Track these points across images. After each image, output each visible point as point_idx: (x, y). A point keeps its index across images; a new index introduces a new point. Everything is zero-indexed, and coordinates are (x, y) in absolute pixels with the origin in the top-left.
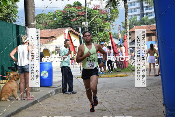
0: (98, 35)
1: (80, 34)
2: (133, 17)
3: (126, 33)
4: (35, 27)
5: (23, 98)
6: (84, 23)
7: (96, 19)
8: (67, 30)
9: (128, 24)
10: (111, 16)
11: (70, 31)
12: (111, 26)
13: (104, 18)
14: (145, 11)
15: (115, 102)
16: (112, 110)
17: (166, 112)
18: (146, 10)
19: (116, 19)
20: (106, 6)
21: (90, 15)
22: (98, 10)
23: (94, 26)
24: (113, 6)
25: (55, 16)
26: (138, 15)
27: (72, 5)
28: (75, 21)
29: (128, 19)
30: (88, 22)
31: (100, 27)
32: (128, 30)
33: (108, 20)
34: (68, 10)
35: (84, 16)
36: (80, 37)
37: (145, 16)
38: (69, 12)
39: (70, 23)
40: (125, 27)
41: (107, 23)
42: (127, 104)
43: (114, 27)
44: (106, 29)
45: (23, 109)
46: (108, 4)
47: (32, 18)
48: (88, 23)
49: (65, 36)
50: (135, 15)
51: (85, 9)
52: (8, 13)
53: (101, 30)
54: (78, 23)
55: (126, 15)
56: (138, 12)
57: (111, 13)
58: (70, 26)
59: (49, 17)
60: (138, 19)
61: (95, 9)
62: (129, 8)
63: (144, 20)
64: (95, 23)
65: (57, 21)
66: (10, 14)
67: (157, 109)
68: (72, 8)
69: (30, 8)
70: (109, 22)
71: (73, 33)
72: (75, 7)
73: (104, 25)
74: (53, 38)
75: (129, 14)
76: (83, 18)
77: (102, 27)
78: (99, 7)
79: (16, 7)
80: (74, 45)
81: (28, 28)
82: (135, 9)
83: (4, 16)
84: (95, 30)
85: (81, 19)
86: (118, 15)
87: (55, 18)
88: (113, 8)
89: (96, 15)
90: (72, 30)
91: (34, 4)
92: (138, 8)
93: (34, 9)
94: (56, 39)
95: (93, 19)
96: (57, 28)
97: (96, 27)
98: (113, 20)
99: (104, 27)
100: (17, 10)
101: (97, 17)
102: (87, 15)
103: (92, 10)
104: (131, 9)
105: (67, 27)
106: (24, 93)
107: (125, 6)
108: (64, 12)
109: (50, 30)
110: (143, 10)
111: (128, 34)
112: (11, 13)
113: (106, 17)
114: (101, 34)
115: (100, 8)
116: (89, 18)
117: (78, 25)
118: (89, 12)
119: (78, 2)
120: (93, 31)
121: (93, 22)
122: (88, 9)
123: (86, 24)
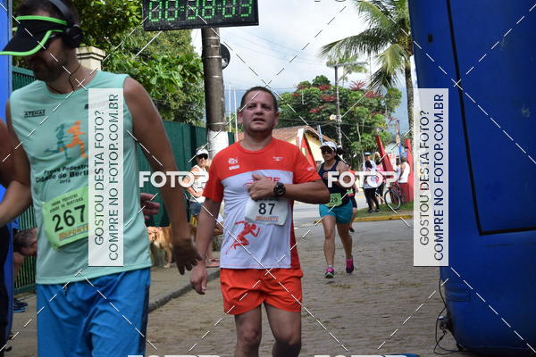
0: (362, 139)
4: (224, 130)
6: (332, 117)
7: (358, 108)
8: (301, 132)
10: (387, 102)
11: (308, 132)
12: (387, 120)
13: (373, 107)
19: (396, 109)
20: (371, 85)
22: (362, 91)
23: (354, 122)
27: (311, 83)
28: (318, 113)
29: (414, 109)
30: (342, 114)
31: (366, 124)
33: (380, 109)
34: (302, 92)
35: (334, 102)
38: (306, 96)
41: (379, 116)
43: (392, 122)
46: (375, 81)
47: (219, 113)
48: (341, 117)
51: (335, 90)
53: (368, 129)
54: (323, 117)
57: (386, 97)
58: (308, 123)
61: (356, 90)
64: (356, 115)
65: (283, 113)
66: (191, 103)
68: (311, 88)
69: (215, 95)
70: (383, 113)
72: (318, 86)
73: (374, 120)
76: (333, 107)
77: (370, 124)
78: (362, 85)
80: (316, 160)
81: (212, 133)
84: (356, 129)
85: (328, 108)
89: (356, 100)
90: (311, 129)
93: (223, 96)
95: (351, 108)
96: (283, 126)
97: (357, 125)
98: (391, 110)
99: (374, 123)
101: (359, 105)
102: (340, 101)
103: (349, 91)
105: (302, 124)
108: (295, 96)
112: (193, 100)
113: (376, 105)
114: (368, 137)
115: (364, 87)
116: (344, 107)
118: (342, 95)
119: (322, 76)
120: (353, 131)
121: (351, 114)
122: (341, 89)
123: (337, 117)
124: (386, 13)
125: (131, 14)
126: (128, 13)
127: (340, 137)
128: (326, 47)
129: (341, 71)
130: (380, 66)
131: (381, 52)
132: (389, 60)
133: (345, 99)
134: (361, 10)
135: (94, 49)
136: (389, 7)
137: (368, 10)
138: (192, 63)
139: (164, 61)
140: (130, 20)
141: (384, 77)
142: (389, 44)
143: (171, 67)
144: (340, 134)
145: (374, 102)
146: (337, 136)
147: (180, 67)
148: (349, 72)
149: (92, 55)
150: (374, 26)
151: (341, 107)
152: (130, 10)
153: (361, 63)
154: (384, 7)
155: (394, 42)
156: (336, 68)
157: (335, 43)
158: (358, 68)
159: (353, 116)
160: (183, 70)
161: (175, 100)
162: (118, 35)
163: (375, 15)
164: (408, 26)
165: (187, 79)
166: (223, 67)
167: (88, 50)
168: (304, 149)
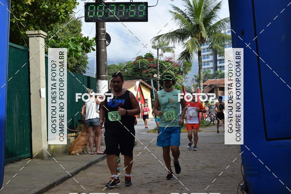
1: (152, 87)
2: (206, 70)
3: (200, 87)
4: (106, 80)
5: (93, 152)
6: (155, 76)
8: (138, 83)
9: (202, 78)
10: (184, 69)
11: (141, 83)
12: (184, 79)
13: (176, 71)
14: (219, 65)
15: (188, 159)
16: (186, 167)
17: (244, 172)
18: (220, 63)
19: (189, 73)
20: (180, 58)
21: (162, 67)
22: (171, 62)
24: (187, 59)
25: (125, 68)
26: (211, 68)
27: (144, 57)
28: (147, 73)
29: (202, 73)
32: (202, 84)
33: (180, 73)
34: (139, 61)
35: (156, 68)
36: (151, 91)
37: (218, 69)
38: (141, 63)
39: (141, 75)
40: (198, 80)
41: (180, 76)
42: (201, 162)
43: (186, 80)
44: (178, 83)
45: (93, 164)
46: (182, 57)
47: (104, 70)
48: (160, 75)
49: (135, 88)
50: (208, 68)
51: (157, 61)
52: (78, 64)
55: (200, 68)
56: (211, 65)
57: (183, 66)
58: (141, 78)
59: (119, 68)
60: (212, 72)
61: (167, 61)
62: (203, 60)
63: (218, 74)
65: (127, 72)
66: (80, 65)
67: (232, 168)
68: (144, 60)
69: (102, 60)
70: (182, 74)
71: (144, 85)
72: (147, 58)
73: (177, 78)
75: (203, 67)
76: (155, 70)
78: (171, 59)
79: (87, 58)
80: (145, 98)
81: (100, 80)
82: (208, 62)
83: (74, 66)
85: (152, 71)
86: (192, 68)
87: (126, 70)
88: (186, 61)
89: (168, 67)
90: (143, 82)
91: (107, 56)
92: (211, 61)
93: (106, 61)
95: (165, 71)
98: (186, 73)
100: (87, 60)
102: (159, 67)
103: (163, 62)
104: (204, 62)
105: (138, 79)
106: (94, 147)
107: (199, 59)
108: (135, 63)
110: (217, 63)
111: (202, 88)
112: (81, 63)
113: (178, 70)
115: (173, 60)
116: (161, 71)
117: (149, 77)
118: (161, 64)
119: (149, 54)
122: (160, 61)
123: (158, 76)
124: (189, 21)
125: (61, 14)
126: (59, 14)
127: (159, 87)
128: (156, 37)
129: (160, 50)
130: (185, 49)
131: (185, 41)
132: (190, 46)
134: (176, 18)
135: (42, 32)
136: (191, 18)
137: (180, 19)
138: (88, 42)
139: (73, 40)
140: (60, 17)
141: (186, 55)
142: (190, 38)
143: (76, 43)
144: (159, 85)
145: (177, 68)
146: (158, 86)
147: (81, 44)
148: (164, 52)
149: (40, 35)
150: (182, 27)
151: (159, 70)
152: (60, 12)
153: (171, 47)
154: (188, 17)
155: (192, 37)
156: (158, 49)
157: (161, 35)
158: (169, 50)
160: (83, 45)
161: (71, 63)
162: (52, 25)
163: (183, 22)
164: (200, 28)
165: (84, 51)
166: (107, 46)
167: (38, 32)
168: (139, 92)
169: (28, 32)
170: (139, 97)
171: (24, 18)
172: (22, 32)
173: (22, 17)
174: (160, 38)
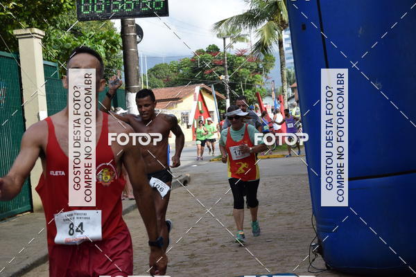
0: (245, 93)
3: (283, 92)
6: (222, 77)
7: (241, 70)
8: (197, 89)
9: (285, 79)
10: (264, 65)
11: (203, 89)
12: (264, 79)
13: (253, 69)
19: (271, 70)
22: (245, 56)
23: (239, 80)
24: (263, 52)
25: (179, 68)
27: (205, 50)
28: (211, 74)
30: (229, 75)
31: (248, 82)
32: (286, 87)
33: (259, 71)
34: (198, 58)
35: (223, 65)
38: (201, 61)
41: (258, 76)
43: (268, 81)
46: (256, 50)
47: (135, 79)
48: (228, 77)
49: (195, 97)
51: (224, 56)
52: (109, 67)
53: (249, 86)
54: (214, 77)
58: (203, 82)
61: (240, 56)
64: (240, 75)
65: (183, 74)
66: (112, 67)
68: (206, 54)
69: (132, 64)
70: (261, 73)
71: (207, 92)
72: (210, 53)
73: (254, 79)
74: (177, 100)
76: (222, 69)
77: (251, 82)
78: (245, 52)
80: (209, 110)
81: (130, 93)
84: (240, 86)
85: (219, 70)
86: (275, 63)
87: (181, 71)
89: (240, 63)
90: (206, 87)
94: (182, 101)
95: (236, 70)
96: (184, 85)
97: (241, 83)
98: (267, 71)
99: (254, 81)
101: (243, 67)
102: (228, 64)
103: (235, 57)
105: (198, 83)
107: (280, 51)
108: (193, 60)
109: (173, 88)
111: (286, 93)
113: (256, 67)
114: (249, 93)
116: (231, 69)
118: (230, 60)
119: (214, 46)
120: (238, 88)
121: (236, 75)
122: (228, 55)
123: (226, 78)
125: (64, 2)
126: (62, 1)
127: (228, 93)
128: (217, 23)
129: (228, 41)
130: (259, 38)
131: (260, 27)
132: (266, 34)
133: (232, 63)
135: (36, 30)
138: (113, 38)
140: (64, 6)
141: (262, 47)
142: (266, 21)
143: (96, 41)
144: (228, 90)
145: (254, 65)
146: (226, 92)
147: (103, 42)
148: (235, 42)
149: (35, 35)
150: (254, 7)
151: (228, 69)
153: (243, 35)
155: (270, 20)
156: (224, 39)
157: (224, 20)
158: (241, 38)
159: (237, 76)
160: (106, 43)
162: (55, 18)
164: (280, 7)
165: (109, 51)
166: (138, 43)
167: (31, 31)
168: (200, 102)
169: (16, 32)
170: (200, 109)
171: (11, 11)
172: (10, 31)
173: (8, 9)
174: (223, 24)
